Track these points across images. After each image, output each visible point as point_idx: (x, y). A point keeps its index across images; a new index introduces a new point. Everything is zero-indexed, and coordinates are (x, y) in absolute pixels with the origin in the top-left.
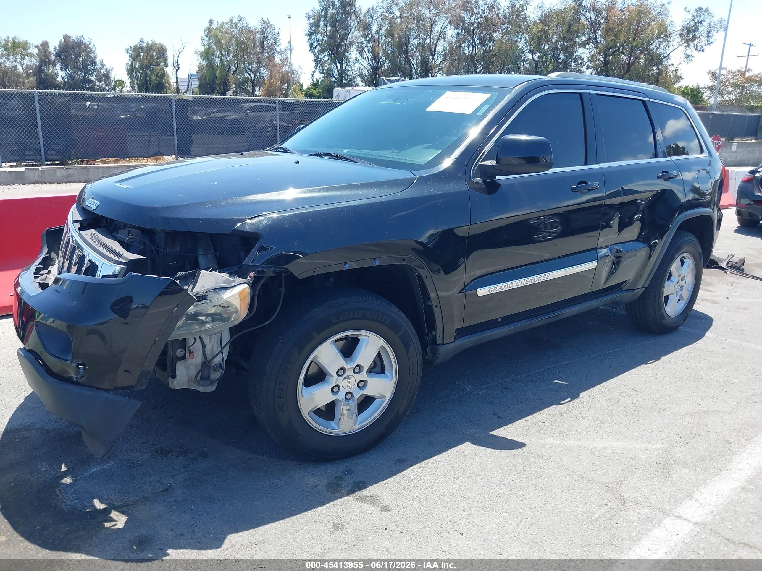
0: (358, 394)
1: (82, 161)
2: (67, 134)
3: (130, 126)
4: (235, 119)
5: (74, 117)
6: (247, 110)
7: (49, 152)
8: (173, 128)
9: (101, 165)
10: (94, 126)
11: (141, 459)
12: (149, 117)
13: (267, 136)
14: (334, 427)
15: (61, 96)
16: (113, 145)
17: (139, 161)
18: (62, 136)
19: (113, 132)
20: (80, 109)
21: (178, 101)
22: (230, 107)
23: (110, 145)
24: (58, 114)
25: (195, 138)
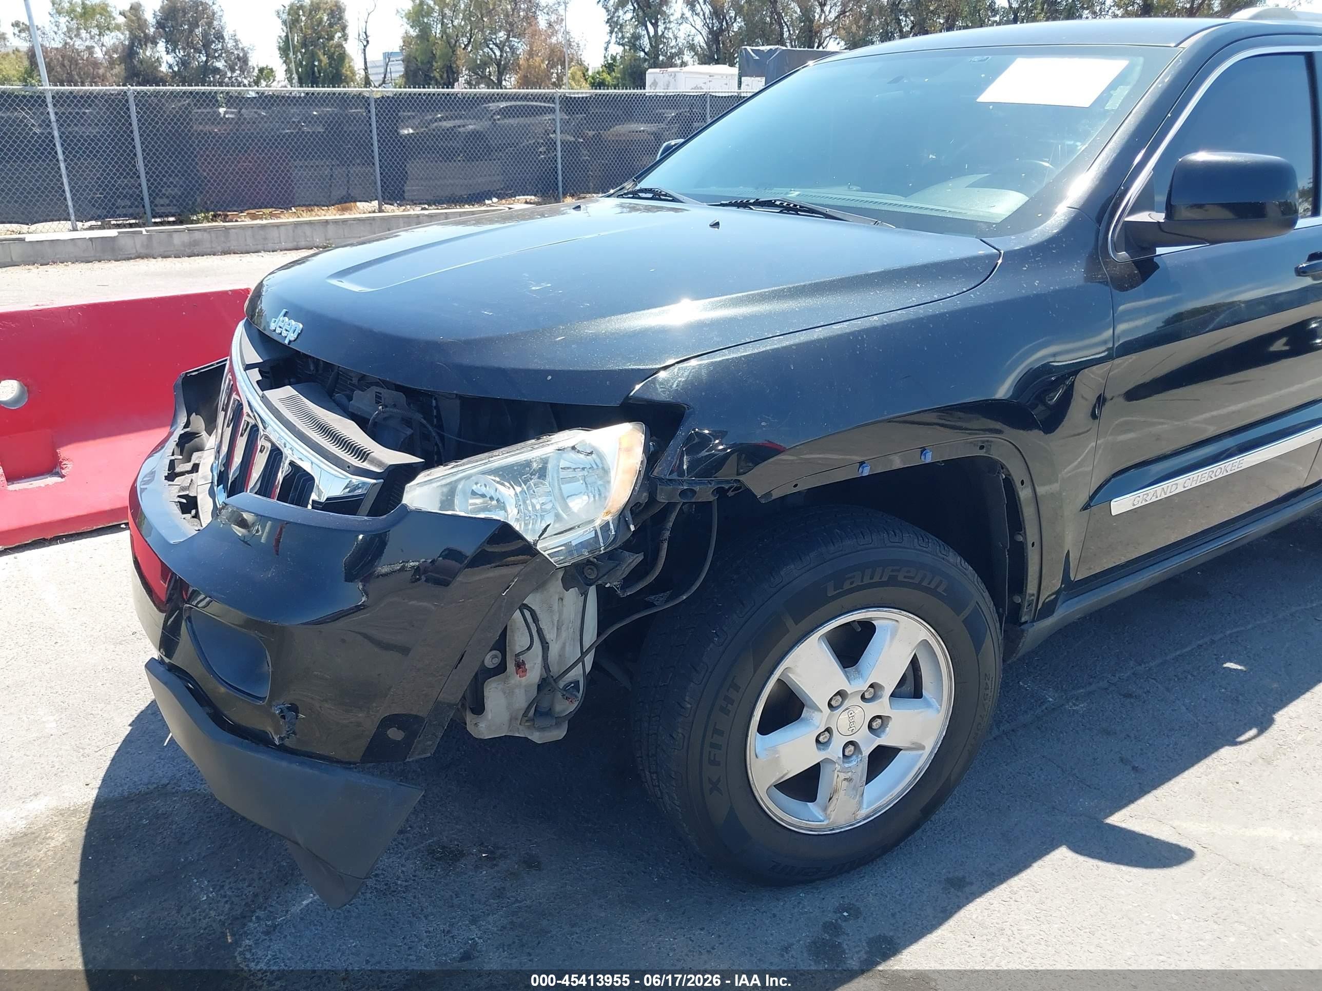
0: (868, 746)
1: (214, 216)
2: (188, 168)
3: (297, 150)
4: (473, 132)
5: (199, 134)
6: (494, 114)
7: (158, 201)
8: (372, 151)
9: (248, 222)
10: (234, 151)
11: (403, 872)
12: (330, 132)
13: (539, 161)
14: (818, 818)
15: (175, 96)
16: (268, 186)
17: (314, 213)
18: (179, 172)
19: (267, 161)
20: (209, 120)
21: (381, 101)
22: (465, 111)
23: (262, 186)
24: (170, 131)
25: (414, 168)
